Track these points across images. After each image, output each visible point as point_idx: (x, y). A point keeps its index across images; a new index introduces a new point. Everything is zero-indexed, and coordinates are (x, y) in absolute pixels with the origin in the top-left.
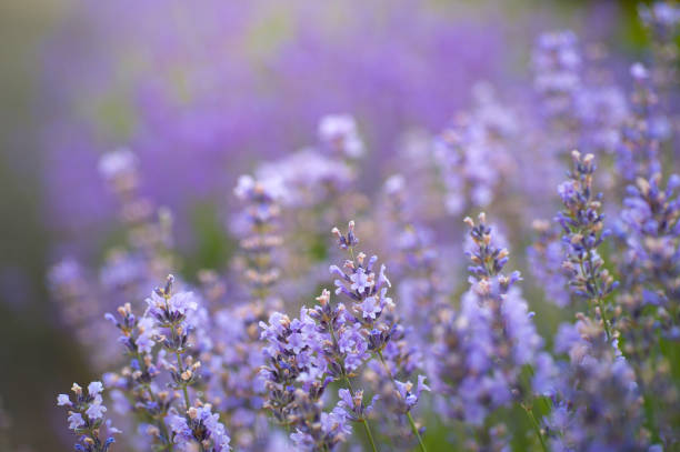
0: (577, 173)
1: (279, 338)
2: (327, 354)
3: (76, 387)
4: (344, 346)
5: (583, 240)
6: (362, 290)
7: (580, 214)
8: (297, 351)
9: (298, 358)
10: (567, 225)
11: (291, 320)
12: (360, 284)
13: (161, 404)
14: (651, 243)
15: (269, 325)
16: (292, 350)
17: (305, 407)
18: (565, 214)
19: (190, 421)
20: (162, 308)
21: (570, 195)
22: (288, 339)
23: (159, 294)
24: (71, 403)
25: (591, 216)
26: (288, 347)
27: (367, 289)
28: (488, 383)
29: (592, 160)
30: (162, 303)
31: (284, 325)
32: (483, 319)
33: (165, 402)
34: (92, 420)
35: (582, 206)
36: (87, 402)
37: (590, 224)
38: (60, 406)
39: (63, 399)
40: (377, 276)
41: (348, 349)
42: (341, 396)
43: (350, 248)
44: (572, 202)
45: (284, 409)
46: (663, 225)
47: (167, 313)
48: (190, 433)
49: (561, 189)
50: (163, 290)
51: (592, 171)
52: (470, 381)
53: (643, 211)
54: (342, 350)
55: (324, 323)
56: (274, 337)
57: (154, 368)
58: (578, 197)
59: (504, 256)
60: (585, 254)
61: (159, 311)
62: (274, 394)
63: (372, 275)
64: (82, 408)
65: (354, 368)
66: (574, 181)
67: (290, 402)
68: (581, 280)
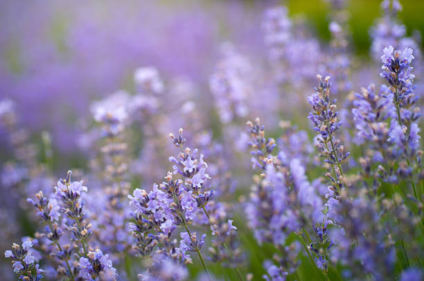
0: (320, 88)
1: (141, 204)
2: (173, 211)
3: (15, 245)
4: (184, 205)
5: (327, 129)
6: (191, 171)
7: (323, 113)
8: (154, 211)
9: (155, 216)
10: (316, 120)
11: (148, 193)
12: (190, 167)
13: (66, 252)
14: (375, 126)
15: (134, 197)
16: (151, 211)
17: (166, 244)
18: (315, 114)
19: (90, 260)
20: (65, 192)
21: (317, 102)
22: (147, 204)
23: (63, 183)
24: (13, 256)
25: (330, 113)
26: (148, 209)
27: (194, 169)
28: (284, 219)
29: (329, 80)
30: (65, 189)
31: (144, 196)
32: (279, 179)
33: (68, 251)
34: (28, 265)
35: (325, 108)
36: (23, 254)
37: (331, 118)
38: (7, 258)
39: (9, 253)
40: (199, 161)
41: (187, 207)
42: (182, 237)
43: (181, 145)
44: (318, 106)
45: (146, 248)
46: (378, 115)
47: (68, 195)
48: (91, 267)
49: (311, 99)
50: (65, 180)
51: (329, 86)
52: (275, 218)
53: (367, 107)
54: (183, 208)
55: (170, 192)
56: (138, 204)
57: (61, 230)
58: (322, 102)
59: (272, 144)
60: (328, 138)
61: (63, 194)
62: (139, 240)
63: (196, 160)
64: (21, 258)
65: (191, 218)
66: (318, 93)
67: (148, 244)
68: (327, 153)
